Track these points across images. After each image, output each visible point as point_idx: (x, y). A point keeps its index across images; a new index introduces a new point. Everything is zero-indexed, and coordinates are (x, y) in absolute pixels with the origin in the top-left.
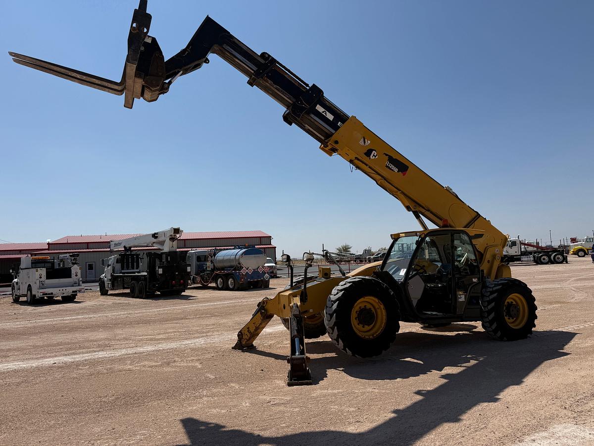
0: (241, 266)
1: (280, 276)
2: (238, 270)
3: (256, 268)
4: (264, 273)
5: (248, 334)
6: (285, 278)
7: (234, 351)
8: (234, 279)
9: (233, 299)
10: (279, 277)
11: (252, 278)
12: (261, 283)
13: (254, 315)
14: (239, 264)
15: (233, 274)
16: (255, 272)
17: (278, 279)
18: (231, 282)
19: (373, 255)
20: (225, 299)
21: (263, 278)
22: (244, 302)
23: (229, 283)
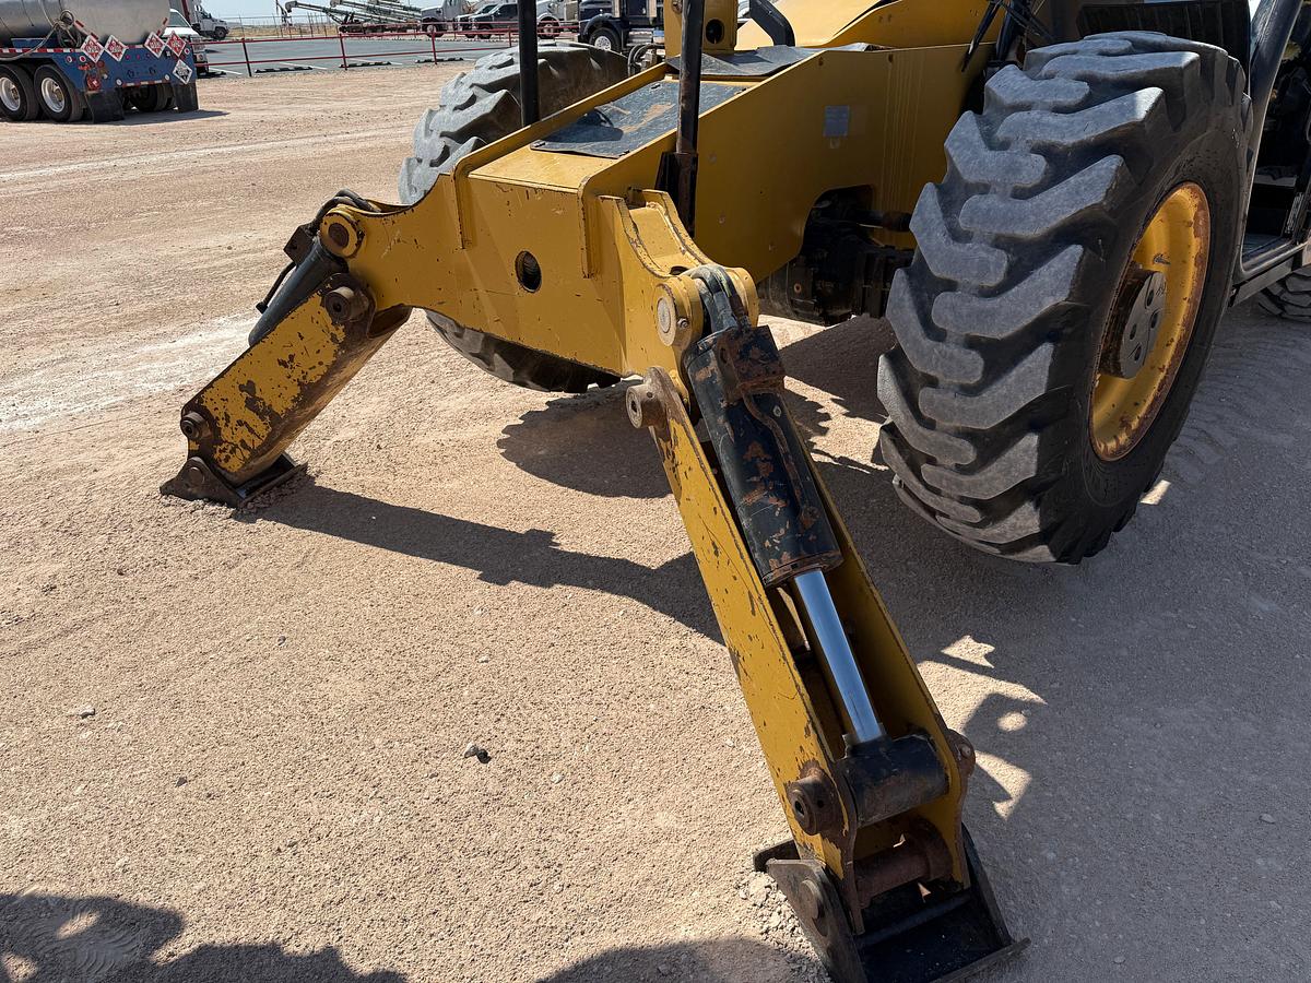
0: (75, 32)
1: (218, 70)
2: (68, 45)
3: (136, 37)
4: (169, 58)
5: (251, 418)
6: (237, 77)
7: (176, 508)
8: (59, 81)
9: (75, 155)
10: (213, 75)
11: (130, 75)
12: (167, 96)
13: (276, 313)
14: (65, 19)
15: (50, 61)
16: (137, 53)
17: (214, 81)
18: (51, 92)
19: (470, 11)
20: (45, 156)
21: (171, 75)
22: (126, 168)
23: (46, 93)
